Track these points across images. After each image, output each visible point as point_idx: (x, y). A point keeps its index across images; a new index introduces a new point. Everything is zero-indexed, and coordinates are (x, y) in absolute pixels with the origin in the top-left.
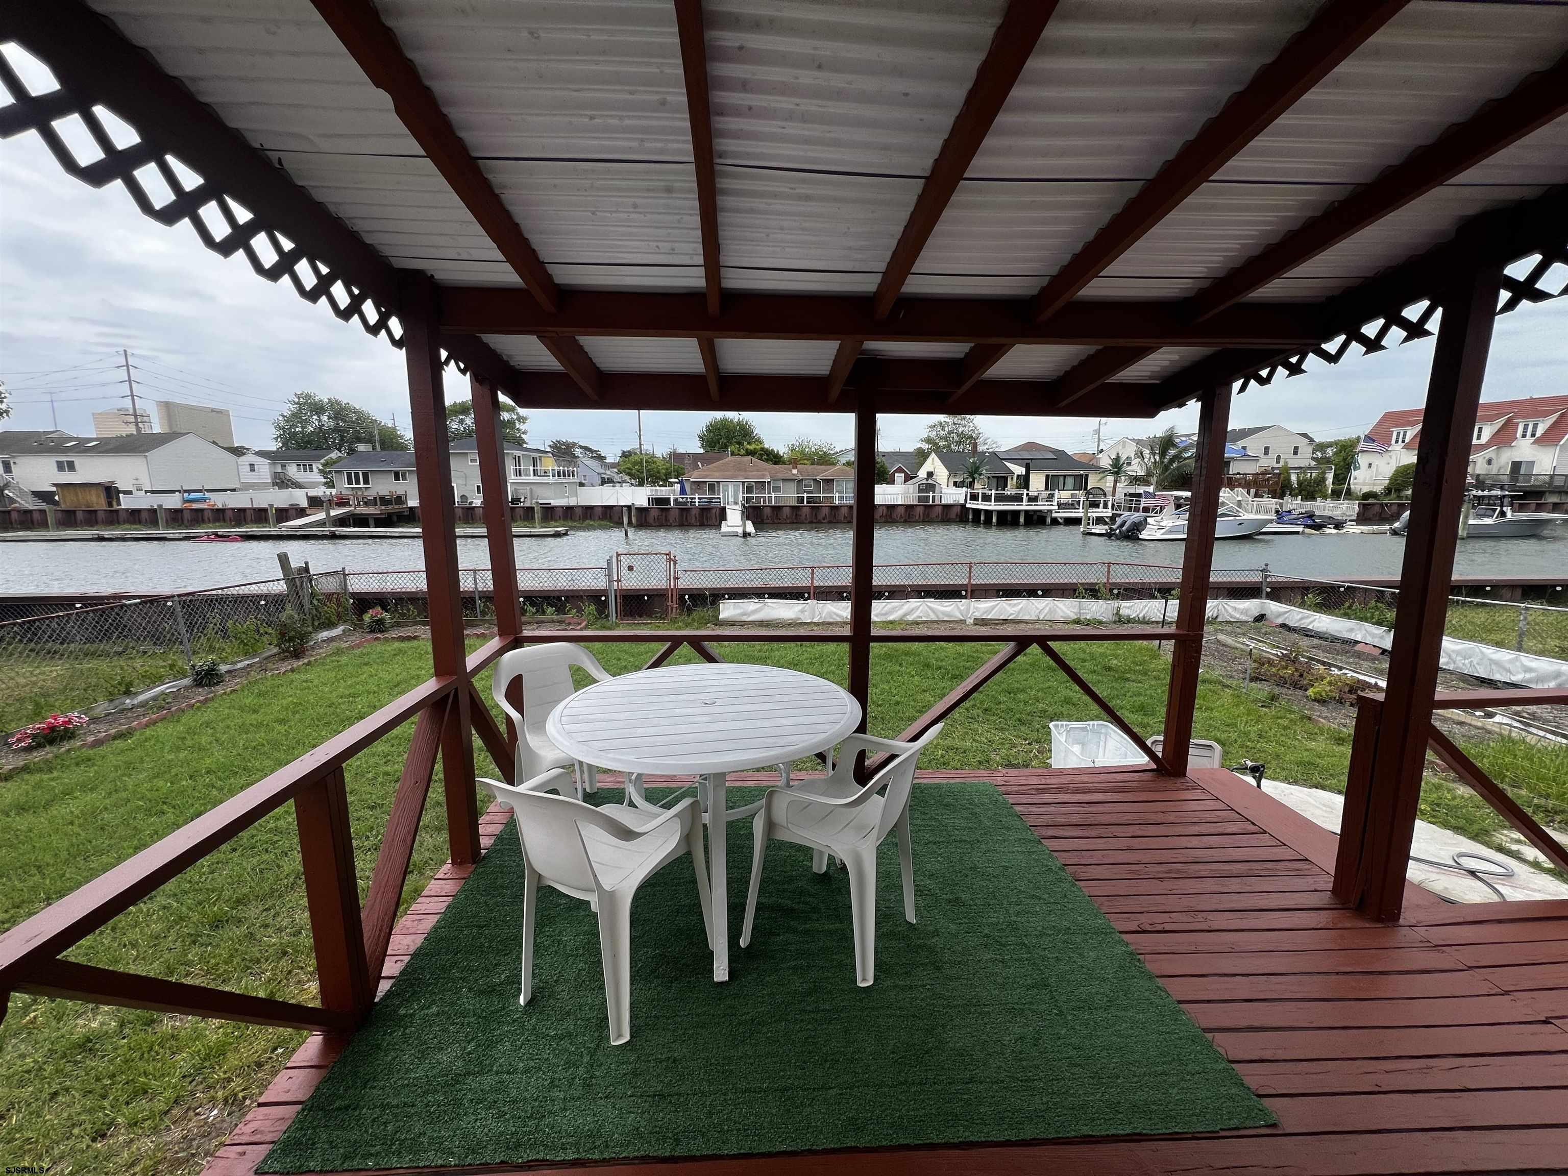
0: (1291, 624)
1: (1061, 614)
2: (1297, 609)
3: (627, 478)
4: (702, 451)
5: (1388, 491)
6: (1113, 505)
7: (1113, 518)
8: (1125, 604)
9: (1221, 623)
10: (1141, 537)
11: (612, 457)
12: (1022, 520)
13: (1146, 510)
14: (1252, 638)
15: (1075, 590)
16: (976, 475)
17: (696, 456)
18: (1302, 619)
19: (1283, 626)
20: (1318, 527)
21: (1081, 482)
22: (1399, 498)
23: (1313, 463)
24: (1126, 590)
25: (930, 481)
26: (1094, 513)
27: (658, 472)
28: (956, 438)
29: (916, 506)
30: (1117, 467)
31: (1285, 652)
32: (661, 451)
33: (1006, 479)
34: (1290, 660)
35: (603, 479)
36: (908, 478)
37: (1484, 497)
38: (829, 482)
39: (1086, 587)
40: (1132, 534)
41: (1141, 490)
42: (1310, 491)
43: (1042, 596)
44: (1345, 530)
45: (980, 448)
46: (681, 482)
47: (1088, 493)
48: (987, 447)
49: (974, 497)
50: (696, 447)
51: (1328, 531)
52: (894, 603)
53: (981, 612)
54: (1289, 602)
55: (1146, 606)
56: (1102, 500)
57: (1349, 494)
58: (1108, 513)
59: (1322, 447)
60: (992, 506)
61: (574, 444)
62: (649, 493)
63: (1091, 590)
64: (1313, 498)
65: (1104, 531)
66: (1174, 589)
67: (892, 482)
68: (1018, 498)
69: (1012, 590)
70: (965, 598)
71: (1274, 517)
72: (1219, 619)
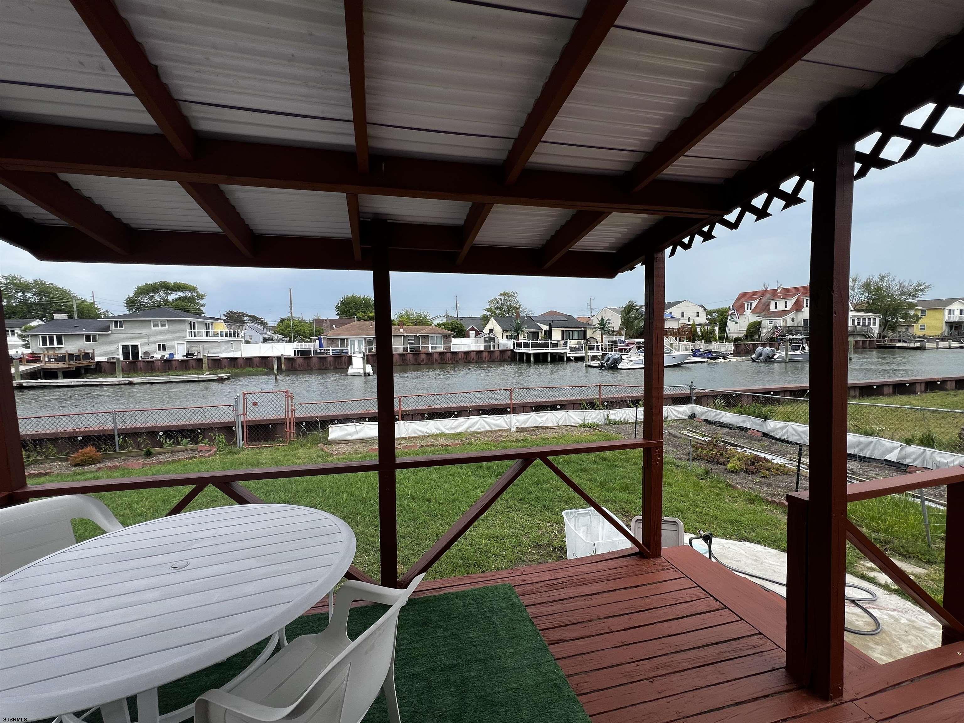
0: (709, 419)
1: (573, 421)
2: (712, 409)
3: (281, 337)
4: (338, 317)
5: (747, 336)
6: (602, 348)
7: (603, 356)
8: (612, 412)
9: (670, 420)
10: (619, 367)
11: (272, 322)
12: (549, 359)
13: (621, 350)
14: (689, 430)
15: (580, 404)
16: (519, 331)
17: (332, 321)
18: (716, 415)
19: (706, 421)
20: (715, 358)
21: (582, 335)
22: (753, 340)
23: (707, 322)
24: (612, 402)
25: (491, 336)
26: (591, 354)
27: (304, 332)
28: (506, 308)
29: (483, 351)
30: (603, 325)
31: (710, 439)
32: (308, 318)
33: (538, 333)
34: (713, 444)
35: (265, 338)
36: (478, 334)
37: (793, 339)
38: (425, 337)
39: (587, 402)
40: (613, 366)
41: (616, 338)
42: (708, 337)
43: (559, 409)
44: (728, 360)
45: (522, 315)
46: (319, 339)
47: (587, 341)
48: (525, 313)
49: (519, 345)
50: (334, 315)
51: (720, 360)
52: (460, 420)
53: (521, 422)
54: (707, 405)
55: (624, 413)
56: (596, 345)
57: (728, 339)
58: (600, 353)
59: (709, 313)
60: (531, 351)
61: (243, 314)
62: (295, 347)
63: (591, 404)
64: (711, 342)
65: (597, 365)
66: (640, 400)
67: (468, 337)
68: (545, 345)
69: (540, 406)
70: (509, 413)
71: (691, 353)
72: (669, 419)
